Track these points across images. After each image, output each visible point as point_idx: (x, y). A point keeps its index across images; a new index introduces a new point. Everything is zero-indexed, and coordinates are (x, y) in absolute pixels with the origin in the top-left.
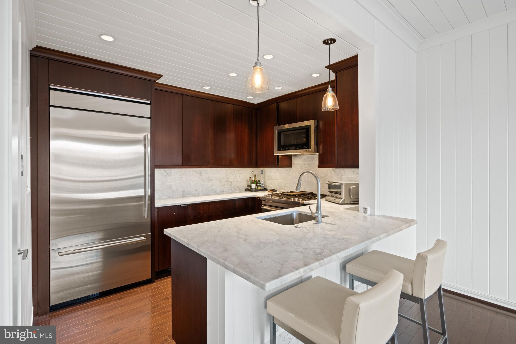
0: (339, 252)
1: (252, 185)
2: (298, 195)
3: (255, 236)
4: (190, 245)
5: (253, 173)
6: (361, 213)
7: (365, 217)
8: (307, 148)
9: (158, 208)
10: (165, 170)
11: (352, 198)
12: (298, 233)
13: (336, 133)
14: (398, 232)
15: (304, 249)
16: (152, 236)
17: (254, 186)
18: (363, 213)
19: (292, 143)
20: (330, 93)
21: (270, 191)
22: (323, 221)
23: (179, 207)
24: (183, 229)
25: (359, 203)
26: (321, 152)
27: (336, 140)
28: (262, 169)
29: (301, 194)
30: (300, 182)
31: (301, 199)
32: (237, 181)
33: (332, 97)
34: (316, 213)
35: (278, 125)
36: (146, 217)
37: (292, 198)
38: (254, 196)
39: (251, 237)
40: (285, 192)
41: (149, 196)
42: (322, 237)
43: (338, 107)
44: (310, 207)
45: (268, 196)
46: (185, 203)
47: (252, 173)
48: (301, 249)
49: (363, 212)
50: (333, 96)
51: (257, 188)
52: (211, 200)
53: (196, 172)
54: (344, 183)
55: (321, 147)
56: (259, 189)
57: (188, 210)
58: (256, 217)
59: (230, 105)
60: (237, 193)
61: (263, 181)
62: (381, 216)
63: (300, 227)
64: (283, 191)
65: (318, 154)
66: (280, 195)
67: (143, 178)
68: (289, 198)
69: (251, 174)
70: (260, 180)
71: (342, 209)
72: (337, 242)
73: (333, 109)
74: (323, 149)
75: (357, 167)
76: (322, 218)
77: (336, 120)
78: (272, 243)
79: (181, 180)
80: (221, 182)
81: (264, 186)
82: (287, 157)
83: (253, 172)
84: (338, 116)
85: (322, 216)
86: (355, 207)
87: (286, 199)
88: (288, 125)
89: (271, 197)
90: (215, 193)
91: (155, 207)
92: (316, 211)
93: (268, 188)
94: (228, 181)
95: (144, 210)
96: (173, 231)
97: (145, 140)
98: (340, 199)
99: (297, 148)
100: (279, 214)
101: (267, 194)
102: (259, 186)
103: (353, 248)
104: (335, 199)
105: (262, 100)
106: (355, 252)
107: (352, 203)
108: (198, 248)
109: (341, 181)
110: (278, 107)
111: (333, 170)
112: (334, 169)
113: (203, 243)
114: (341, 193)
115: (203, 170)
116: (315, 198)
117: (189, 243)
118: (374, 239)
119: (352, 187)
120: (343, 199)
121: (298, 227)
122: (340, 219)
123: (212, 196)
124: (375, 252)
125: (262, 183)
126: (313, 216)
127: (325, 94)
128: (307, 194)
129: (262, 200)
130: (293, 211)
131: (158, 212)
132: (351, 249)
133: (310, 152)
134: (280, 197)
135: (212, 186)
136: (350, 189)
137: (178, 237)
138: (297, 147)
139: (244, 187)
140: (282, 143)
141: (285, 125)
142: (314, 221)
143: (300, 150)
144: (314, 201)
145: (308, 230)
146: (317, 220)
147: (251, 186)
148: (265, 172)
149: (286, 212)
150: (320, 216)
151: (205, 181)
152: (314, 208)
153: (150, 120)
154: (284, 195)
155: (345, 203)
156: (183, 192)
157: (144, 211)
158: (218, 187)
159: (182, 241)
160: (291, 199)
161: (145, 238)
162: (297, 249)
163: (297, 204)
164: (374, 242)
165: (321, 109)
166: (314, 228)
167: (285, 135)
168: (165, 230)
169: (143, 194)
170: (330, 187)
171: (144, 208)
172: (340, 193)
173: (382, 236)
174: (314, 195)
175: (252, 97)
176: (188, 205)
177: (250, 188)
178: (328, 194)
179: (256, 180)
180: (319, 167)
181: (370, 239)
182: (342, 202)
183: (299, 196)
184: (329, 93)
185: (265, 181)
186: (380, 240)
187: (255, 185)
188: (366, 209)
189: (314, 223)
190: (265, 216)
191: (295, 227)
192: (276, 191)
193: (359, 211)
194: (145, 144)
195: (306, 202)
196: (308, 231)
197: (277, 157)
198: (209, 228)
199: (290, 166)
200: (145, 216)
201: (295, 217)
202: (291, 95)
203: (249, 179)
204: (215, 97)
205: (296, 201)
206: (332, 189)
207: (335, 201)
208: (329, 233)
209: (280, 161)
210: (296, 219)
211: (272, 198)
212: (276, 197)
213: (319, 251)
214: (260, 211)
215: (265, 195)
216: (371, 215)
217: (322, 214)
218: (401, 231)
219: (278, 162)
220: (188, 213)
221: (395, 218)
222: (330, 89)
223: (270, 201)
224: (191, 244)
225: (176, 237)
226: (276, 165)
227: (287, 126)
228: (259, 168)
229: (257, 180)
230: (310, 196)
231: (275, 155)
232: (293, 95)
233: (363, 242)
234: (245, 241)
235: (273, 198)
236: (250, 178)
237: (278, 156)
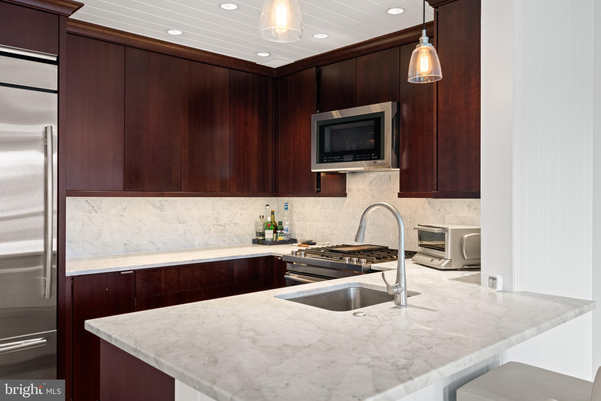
0: (444, 364)
1: (267, 232)
2: (359, 252)
3: (273, 332)
4: (140, 352)
5: (268, 207)
6: (484, 288)
7: (493, 295)
8: (376, 157)
9: (73, 278)
10: (87, 201)
11: (466, 258)
12: (360, 327)
13: (435, 128)
14: (559, 324)
15: (373, 358)
16: (60, 335)
17: (269, 235)
18: (490, 289)
19: (348, 148)
20: (425, 46)
21: (303, 244)
22: (410, 304)
23: (117, 274)
24: (125, 320)
25: (480, 268)
26: (404, 167)
27: (435, 141)
28: (285, 199)
29: (364, 251)
30: (364, 224)
31: (365, 260)
32: (235, 224)
33: (428, 55)
34: (397, 287)
35: (318, 111)
36: (47, 296)
37: (347, 259)
38: (271, 253)
39: (266, 335)
40: (333, 247)
41: (53, 254)
42: (409, 335)
43: (441, 76)
44: (383, 275)
45: (298, 253)
46: (129, 267)
47: (266, 208)
48: (366, 360)
49: (489, 286)
50: (431, 52)
51: (277, 238)
52: (183, 262)
53: (153, 206)
54: (450, 227)
55: (404, 157)
56: (280, 241)
57: (135, 281)
58: (276, 295)
59: (221, 70)
60: (236, 247)
61: (288, 224)
62: (524, 293)
63: (364, 315)
64: (328, 244)
65: (399, 169)
66: (322, 252)
67: (42, 218)
68: (341, 258)
69: (264, 210)
70: (281, 222)
71: (446, 280)
72: (440, 344)
73: (430, 78)
74: (409, 160)
75: (477, 195)
76: (408, 296)
77: (435, 101)
78: (309, 346)
79: (121, 221)
80: (203, 226)
81: (290, 234)
82: (336, 176)
83: (269, 205)
84: (439, 94)
85: (408, 293)
86: (473, 276)
87: (334, 260)
88: (339, 112)
89: (305, 255)
90: (192, 249)
91: (66, 275)
92: (396, 283)
93: (298, 238)
94: (218, 223)
95: (43, 281)
96: (104, 325)
97: (46, 137)
98: (442, 260)
99: (358, 158)
100: (322, 289)
101: (297, 251)
102: (280, 233)
103: (472, 356)
104: (432, 261)
105: (287, 61)
106: (476, 365)
107: (466, 267)
108: (158, 358)
109: (444, 223)
110: (319, 74)
111: (429, 203)
112: (431, 200)
113: (167, 348)
114: (444, 249)
115: (166, 201)
116: (391, 257)
117: (138, 348)
118: (513, 338)
119: (466, 236)
120: (448, 261)
121: (361, 314)
122: (443, 298)
123: (185, 254)
124: (511, 364)
125: (285, 227)
126: (391, 293)
127: (415, 48)
128: (376, 250)
129: (285, 262)
130: (349, 284)
131: (72, 286)
132: (467, 358)
133: (383, 165)
134: (322, 256)
135: (185, 233)
136: (462, 240)
137: (114, 336)
138: (358, 156)
139: (251, 235)
140: (327, 148)
141: (334, 112)
142: (392, 304)
143: (363, 162)
144: (393, 264)
145: (379, 320)
146: (398, 301)
147: (263, 235)
148: (292, 205)
149: (336, 286)
150: (403, 294)
151: (170, 224)
152: (391, 277)
153: (56, 95)
154: (331, 251)
155: (452, 268)
156: (125, 245)
157: (43, 284)
158: (197, 235)
159: (124, 344)
160: (345, 260)
161: (45, 340)
162: (358, 359)
163: (357, 271)
164: (511, 345)
165: (407, 79)
166: (393, 317)
167: (332, 131)
168: (87, 322)
169: (41, 249)
170: (422, 235)
171: (43, 278)
172: (442, 249)
173: (528, 332)
174: (389, 253)
175: (267, 55)
176: (135, 271)
177: (261, 238)
178: (419, 249)
179: (274, 222)
180: (400, 196)
181: (504, 338)
182: (445, 266)
183: (360, 255)
184: (423, 46)
185: (291, 225)
186: (525, 340)
187: (272, 231)
188: (494, 279)
189: (392, 308)
190: (293, 294)
191: (354, 314)
192: (314, 244)
193: (480, 284)
194: (46, 146)
195: (374, 266)
196: (380, 324)
197: (316, 175)
198: (180, 317)
199: (343, 194)
200: (45, 295)
201: (354, 295)
202: (346, 52)
203: (259, 220)
204: (192, 52)
205: (355, 263)
206: (425, 240)
207: (433, 265)
208: (423, 327)
209: (322, 184)
210: (355, 300)
211: (307, 257)
212: (314, 256)
213: (403, 362)
214: (282, 283)
215: (292, 252)
216: (503, 291)
217: (408, 289)
218: (565, 322)
219: (319, 186)
220: (135, 289)
221: (553, 298)
222: (424, 38)
223: (302, 264)
224: (142, 351)
225: (110, 336)
226: (316, 192)
227: (336, 114)
228: (280, 198)
229: (277, 221)
230: (382, 254)
231: (313, 171)
232: (349, 51)
233: (491, 344)
234: (253, 342)
235: (309, 257)
236: (262, 217)
237: (319, 174)
